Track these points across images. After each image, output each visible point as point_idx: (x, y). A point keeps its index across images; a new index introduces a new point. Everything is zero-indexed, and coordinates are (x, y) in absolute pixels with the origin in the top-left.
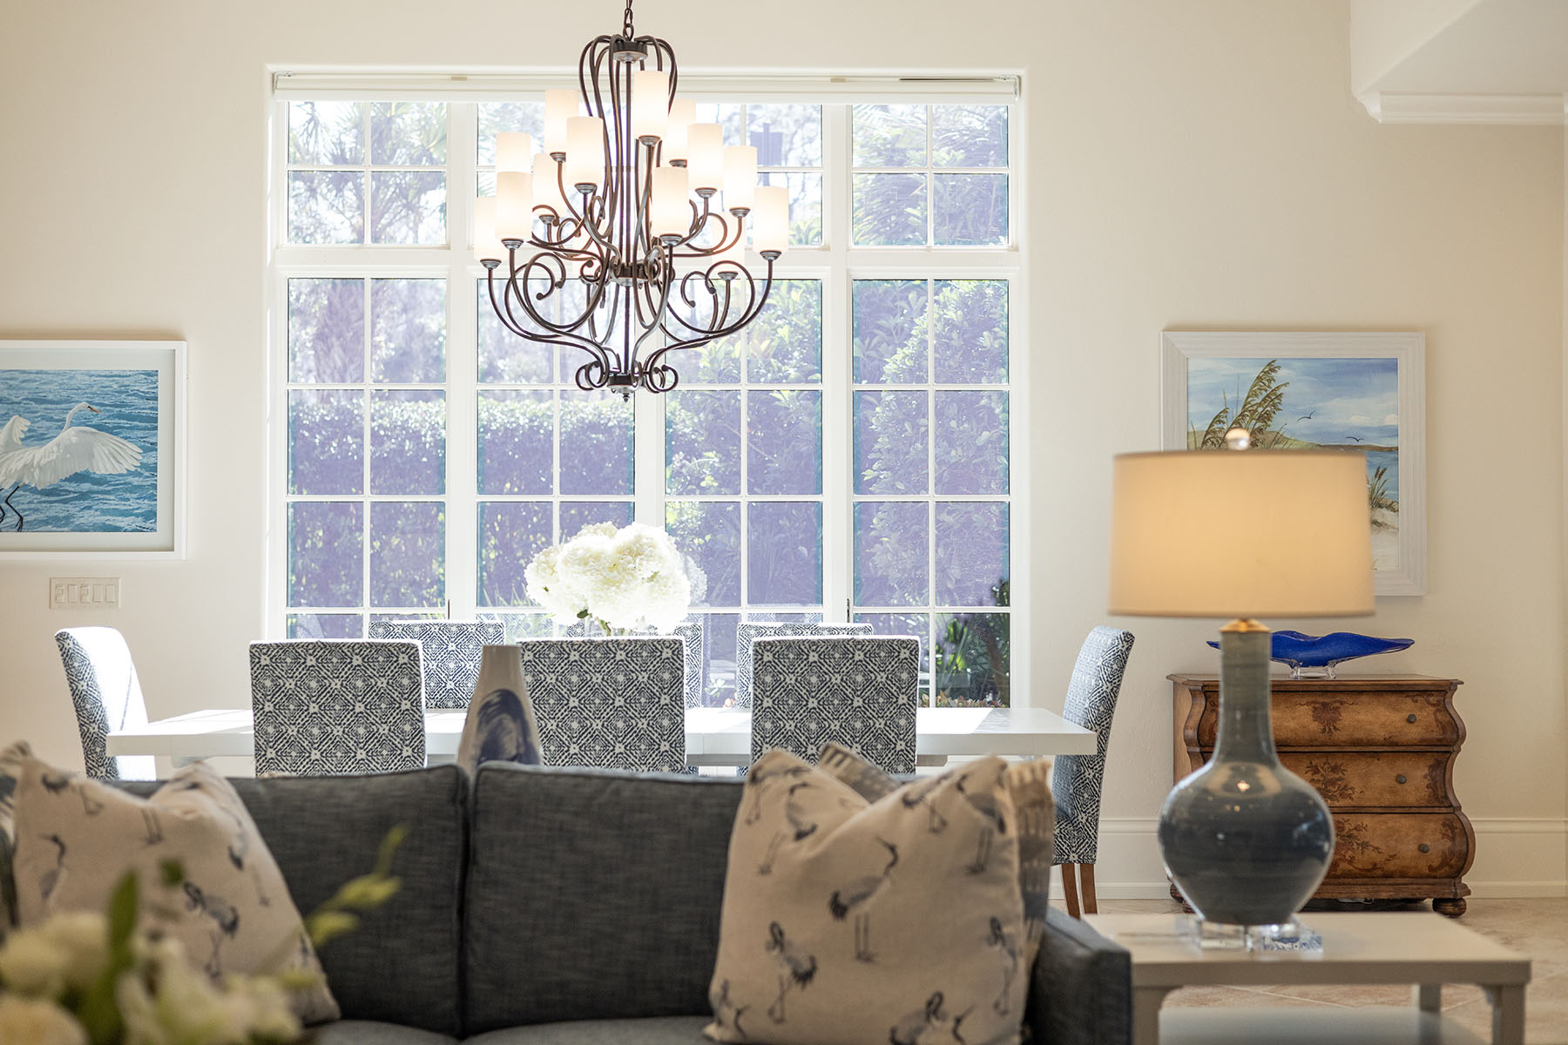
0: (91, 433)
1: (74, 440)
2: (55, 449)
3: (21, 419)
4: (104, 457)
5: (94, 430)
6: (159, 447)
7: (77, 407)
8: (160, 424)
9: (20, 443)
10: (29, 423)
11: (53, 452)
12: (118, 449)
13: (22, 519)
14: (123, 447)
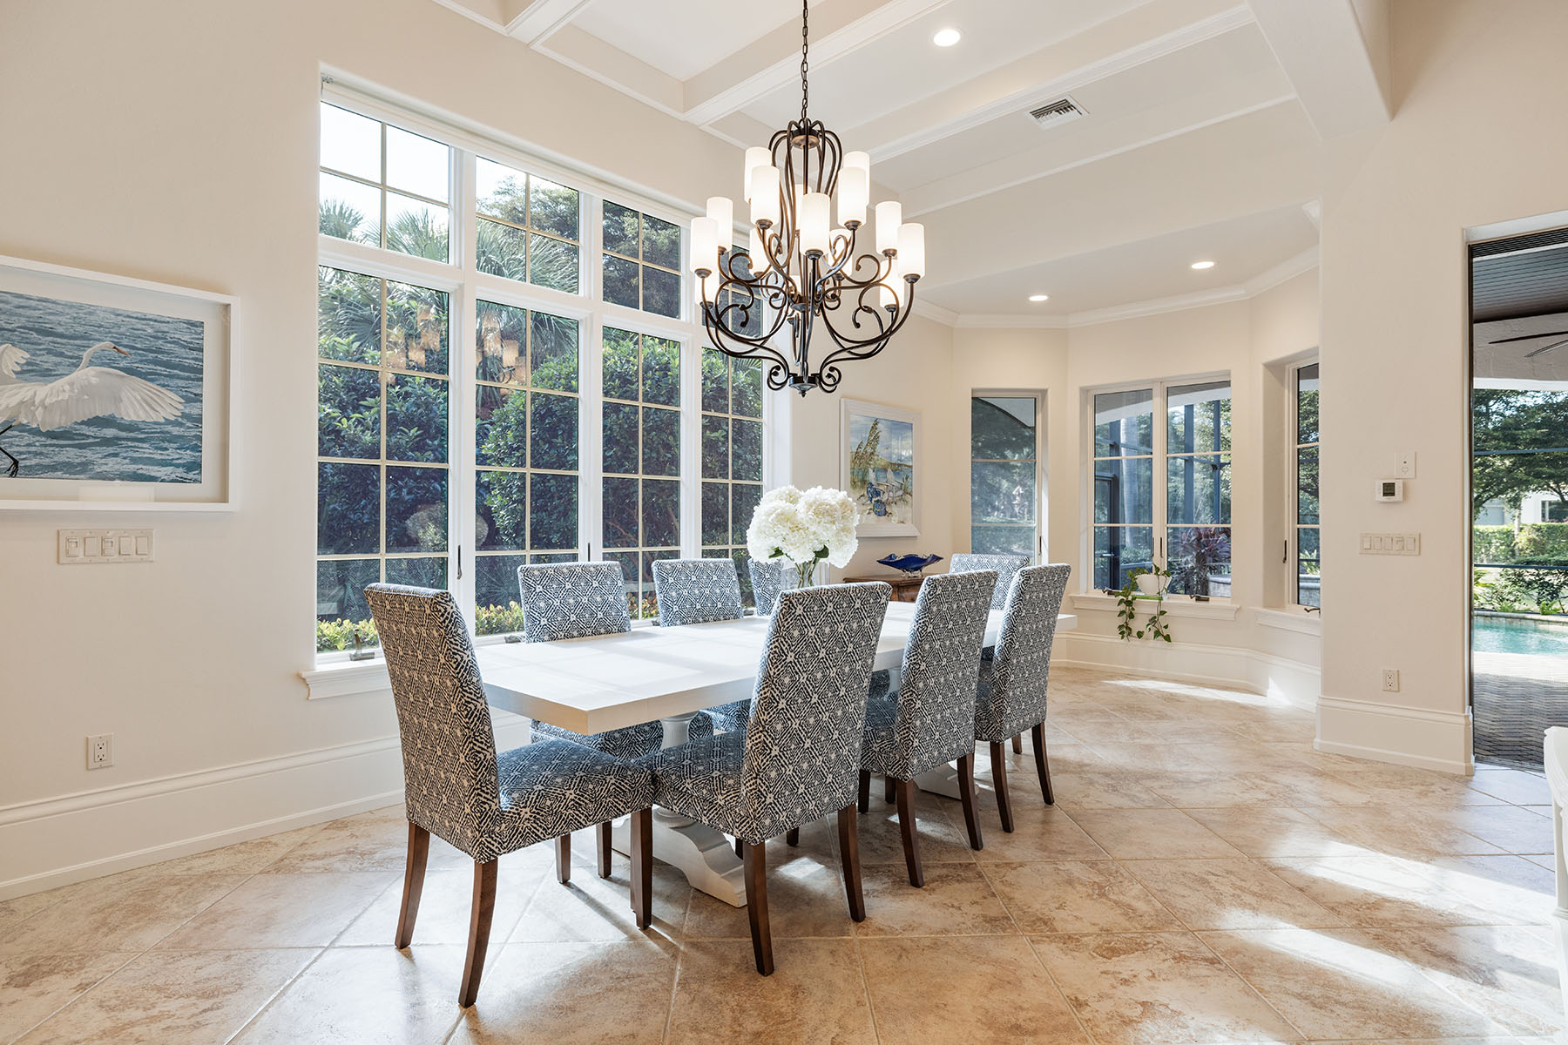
0: (118, 375)
1: (94, 380)
2: (67, 388)
3: (14, 348)
4: (135, 403)
5: (122, 373)
6: (204, 399)
7: (98, 345)
8: (205, 376)
9: (14, 376)
10: (27, 356)
11: (64, 391)
12: (153, 396)
13: (16, 463)
14: (161, 395)
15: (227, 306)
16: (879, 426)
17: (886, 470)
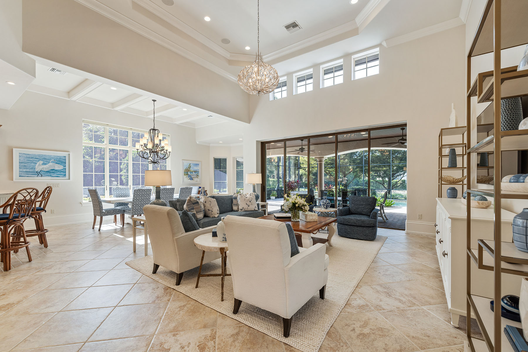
8: (66, 163)
15: (69, 154)
16: (191, 165)
17: (192, 172)
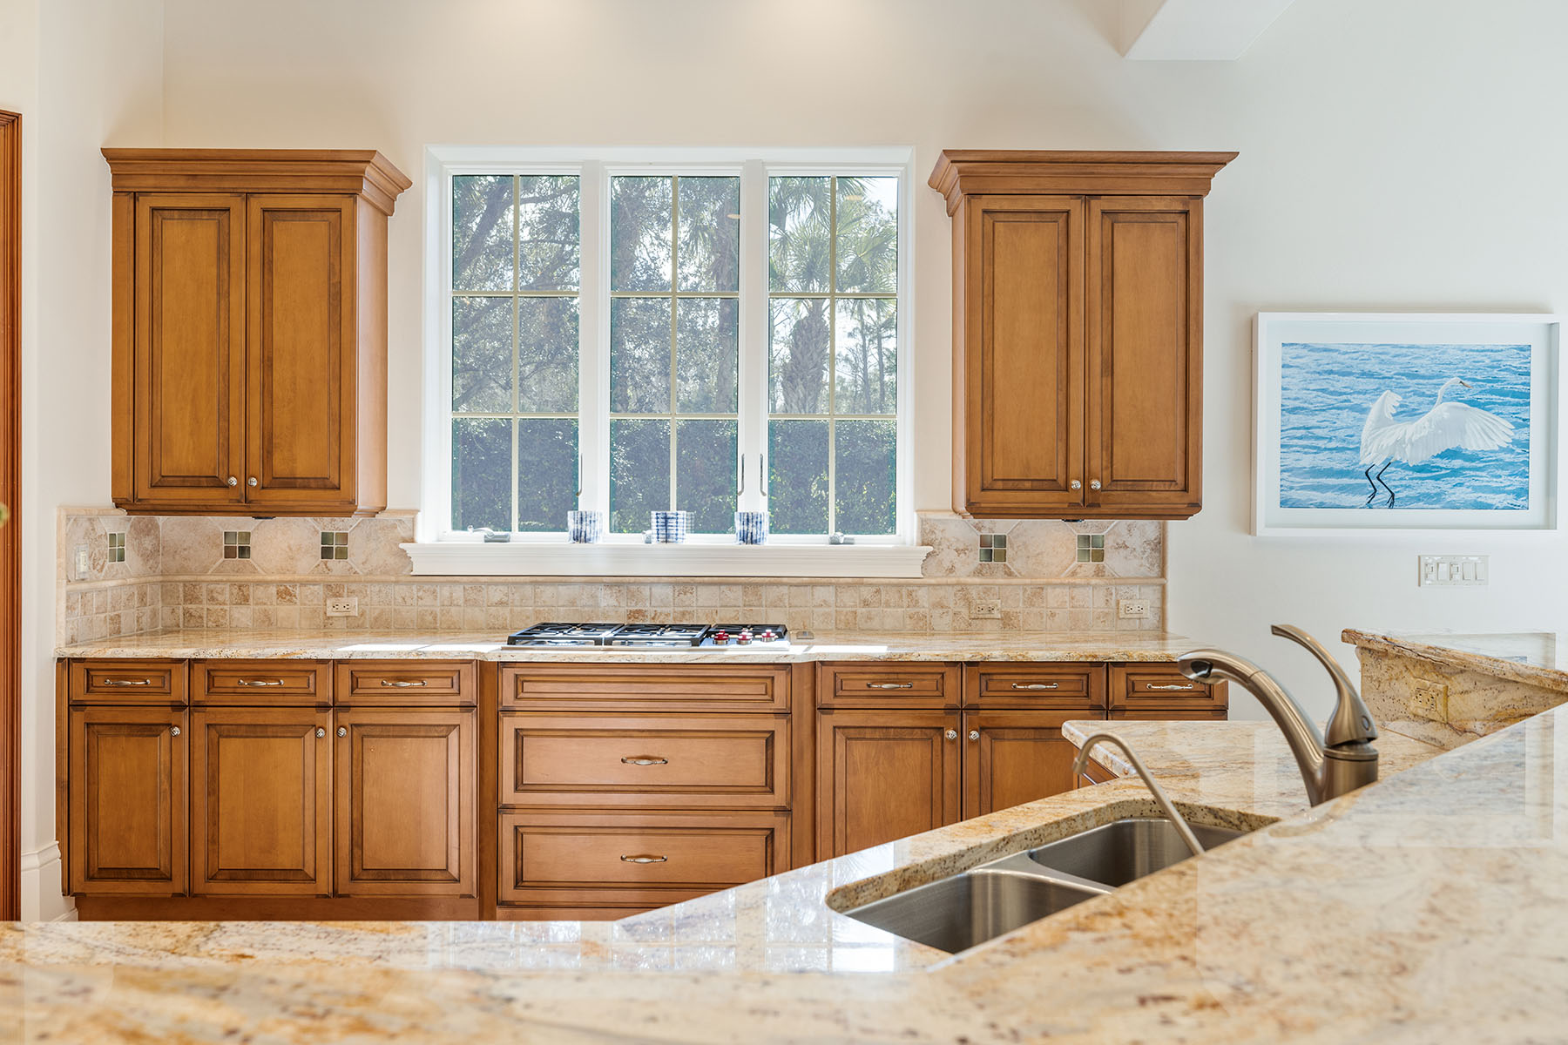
0: (1463, 408)
1: (1446, 415)
2: (1427, 424)
3: (1392, 394)
4: (1476, 432)
5: (1467, 406)
6: (1531, 423)
7: (1449, 382)
8: (1532, 400)
9: (1392, 418)
10: (1400, 399)
11: (1425, 427)
12: (1489, 424)
13: (1393, 495)
14: (1494, 422)
15: (1553, 327)
